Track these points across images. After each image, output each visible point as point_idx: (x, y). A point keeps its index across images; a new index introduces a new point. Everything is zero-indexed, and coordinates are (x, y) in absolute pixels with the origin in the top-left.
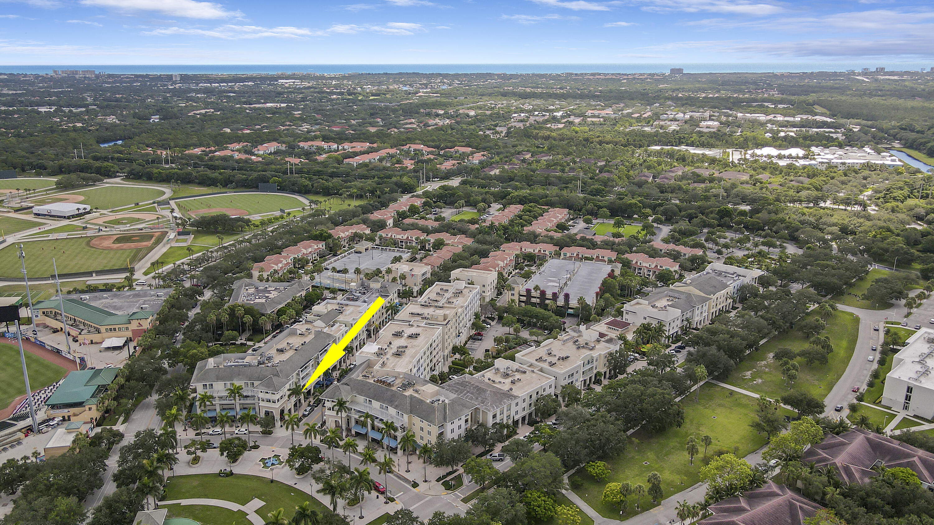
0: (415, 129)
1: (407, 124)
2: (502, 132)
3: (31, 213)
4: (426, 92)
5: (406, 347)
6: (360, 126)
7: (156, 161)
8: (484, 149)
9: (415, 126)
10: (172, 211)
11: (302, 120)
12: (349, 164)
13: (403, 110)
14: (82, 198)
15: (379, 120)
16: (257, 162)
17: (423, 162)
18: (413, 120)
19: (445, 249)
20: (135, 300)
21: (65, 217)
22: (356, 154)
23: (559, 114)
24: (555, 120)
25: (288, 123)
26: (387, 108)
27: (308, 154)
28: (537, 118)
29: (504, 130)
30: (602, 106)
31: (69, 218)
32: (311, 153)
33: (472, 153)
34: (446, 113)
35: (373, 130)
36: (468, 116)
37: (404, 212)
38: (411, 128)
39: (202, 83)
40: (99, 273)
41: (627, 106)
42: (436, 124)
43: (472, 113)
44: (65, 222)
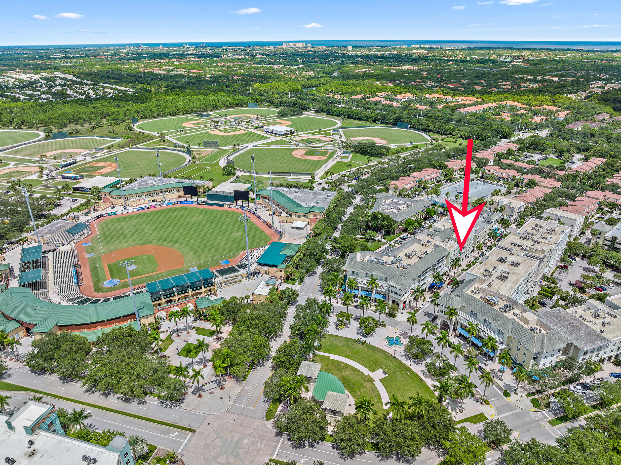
1: (504, 85)
2: (582, 96)
3: (263, 130)
4: (519, 62)
5: (509, 273)
6: (469, 85)
7: (334, 102)
8: (568, 108)
9: (510, 87)
10: (341, 137)
11: (427, 78)
12: (460, 113)
13: (501, 74)
14: (290, 123)
15: (483, 81)
16: (396, 107)
17: (518, 115)
18: (509, 83)
19: (537, 188)
20: (314, 196)
21: (279, 135)
22: (466, 106)
25: (418, 80)
26: (489, 73)
27: (431, 103)
28: (614, 85)
29: (585, 94)
31: (282, 135)
32: (433, 103)
33: (557, 111)
34: (535, 78)
35: (478, 88)
36: (553, 81)
37: (503, 154)
38: (507, 89)
40: (295, 174)
42: (527, 87)
43: (556, 79)
44: (280, 138)
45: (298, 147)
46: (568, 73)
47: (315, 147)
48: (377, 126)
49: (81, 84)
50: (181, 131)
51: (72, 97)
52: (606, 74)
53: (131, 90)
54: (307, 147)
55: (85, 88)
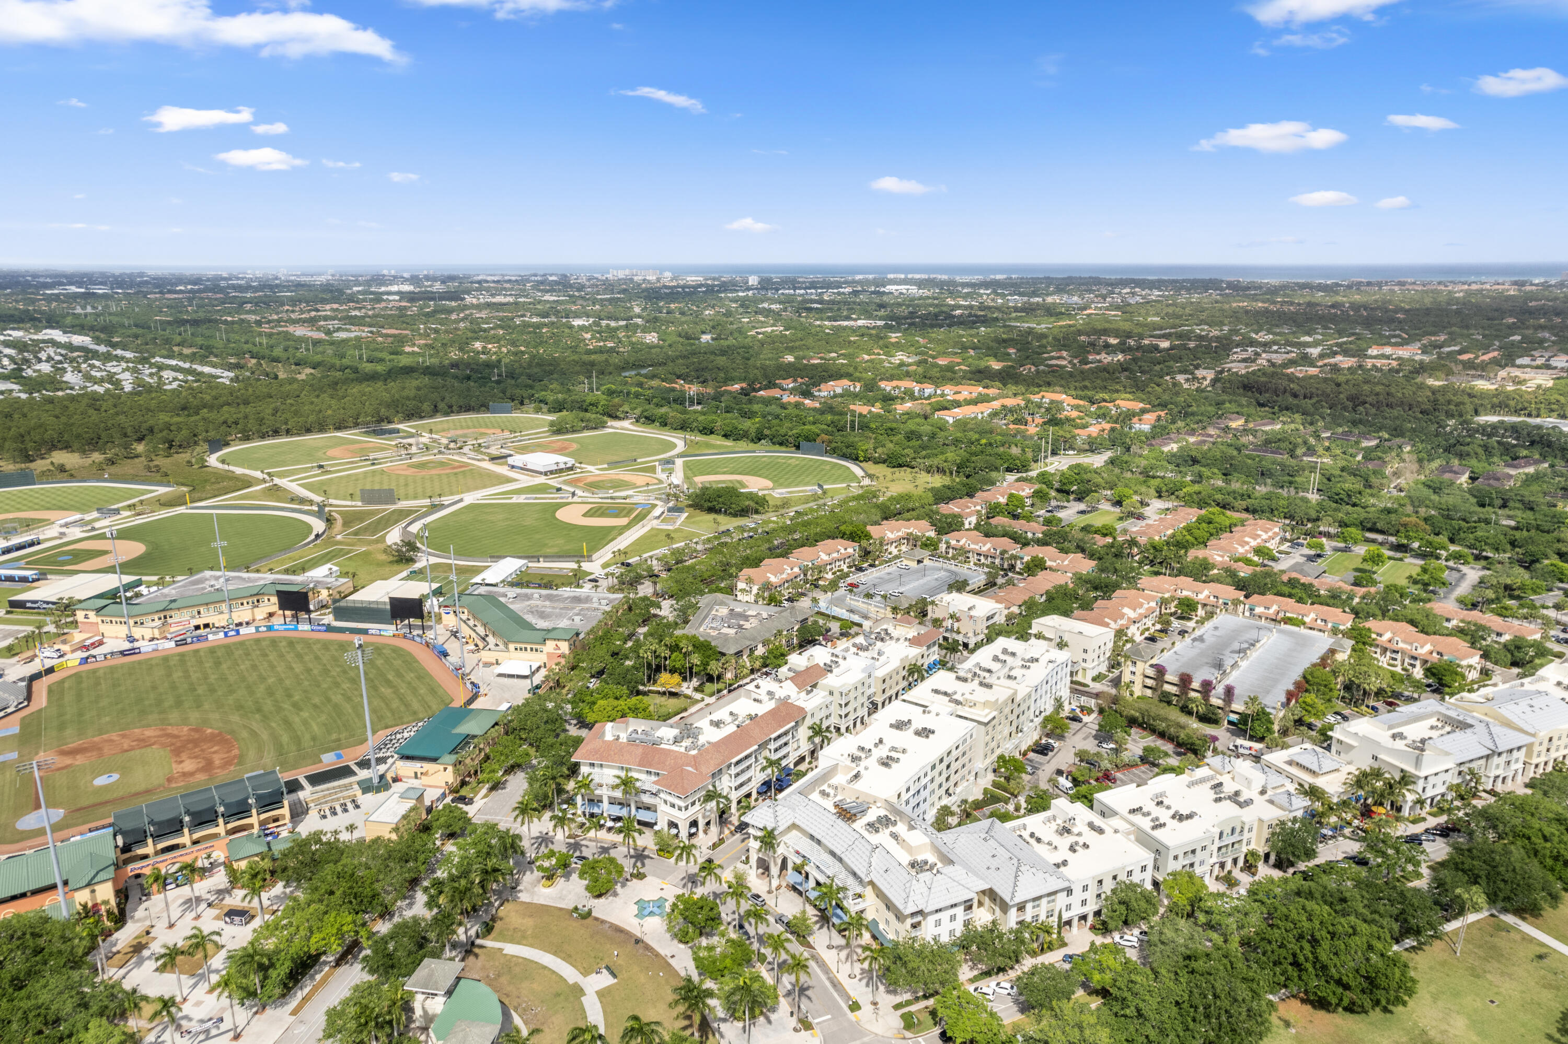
0: (1065, 366)
1: (1052, 358)
2: (1204, 378)
3: (506, 464)
4: (1101, 309)
5: (905, 750)
7: (680, 399)
8: (1164, 406)
9: (1064, 363)
10: (675, 474)
12: (940, 419)
14: (572, 447)
15: (1012, 351)
16: (811, 409)
18: (1065, 354)
19: (1041, 575)
21: (540, 473)
22: (956, 404)
23: (1315, 352)
24: (1306, 360)
25: (876, 351)
27: (886, 400)
28: (1274, 356)
29: (1210, 375)
30: (1403, 339)
31: (545, 474)
32: (891, 399)
33: (1143, 411)
34: (1122, 343)
35: (996, 366)
36: (1156, 348)
37: (998, 506)
38: (1057, 366)
39: (784, 288)
40: (547, 558)
41: (1452, 340)
42: (1100, 361)
43: (1165, 344)
44: (542, 480)
45: (576, 499)
46: (1192, 331)
47: (612, 498)
48: (760, 451)
49: (107, 357)
50: (321, 467)
51: (72, 389)
52: (1269, 332)
53: (226, 374)
54: (596, 498)
55: (112, 367)
